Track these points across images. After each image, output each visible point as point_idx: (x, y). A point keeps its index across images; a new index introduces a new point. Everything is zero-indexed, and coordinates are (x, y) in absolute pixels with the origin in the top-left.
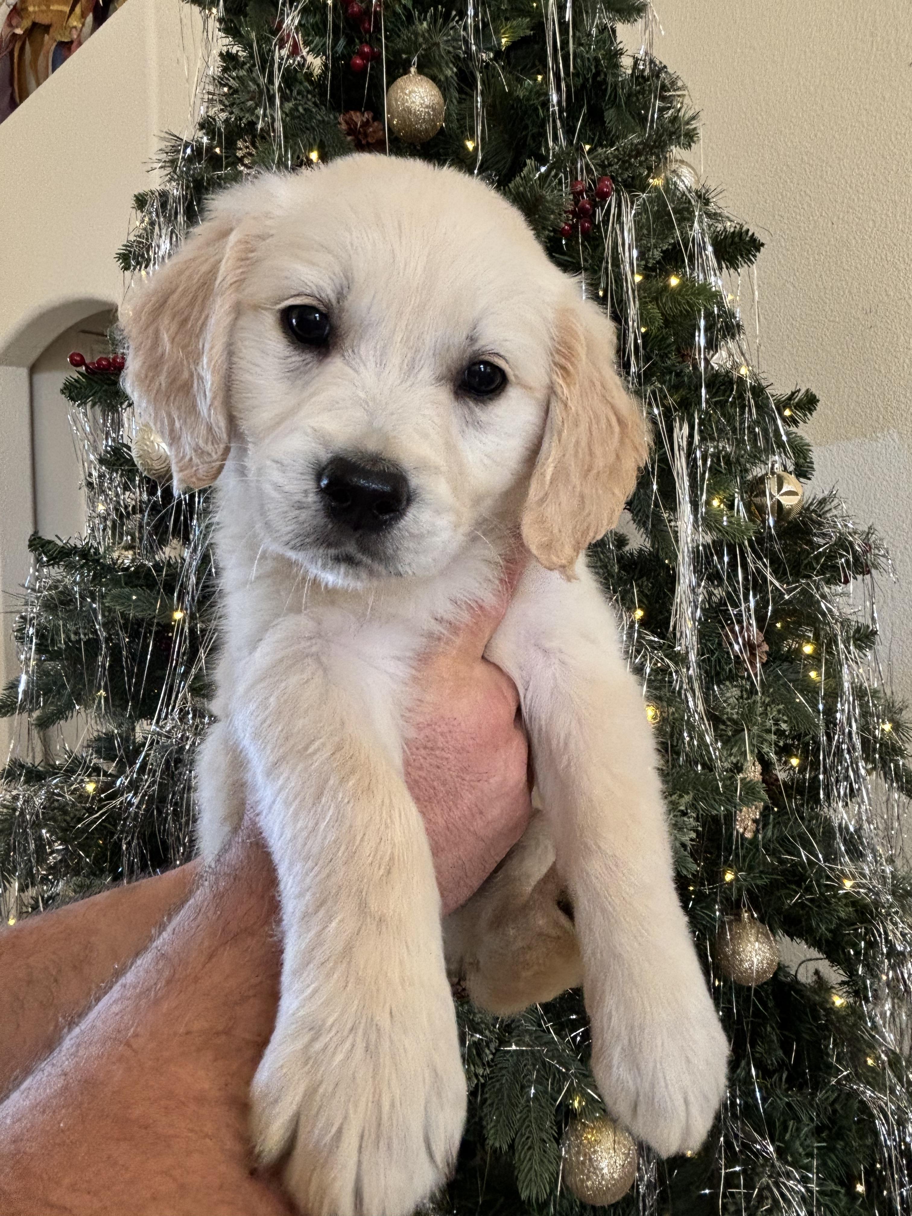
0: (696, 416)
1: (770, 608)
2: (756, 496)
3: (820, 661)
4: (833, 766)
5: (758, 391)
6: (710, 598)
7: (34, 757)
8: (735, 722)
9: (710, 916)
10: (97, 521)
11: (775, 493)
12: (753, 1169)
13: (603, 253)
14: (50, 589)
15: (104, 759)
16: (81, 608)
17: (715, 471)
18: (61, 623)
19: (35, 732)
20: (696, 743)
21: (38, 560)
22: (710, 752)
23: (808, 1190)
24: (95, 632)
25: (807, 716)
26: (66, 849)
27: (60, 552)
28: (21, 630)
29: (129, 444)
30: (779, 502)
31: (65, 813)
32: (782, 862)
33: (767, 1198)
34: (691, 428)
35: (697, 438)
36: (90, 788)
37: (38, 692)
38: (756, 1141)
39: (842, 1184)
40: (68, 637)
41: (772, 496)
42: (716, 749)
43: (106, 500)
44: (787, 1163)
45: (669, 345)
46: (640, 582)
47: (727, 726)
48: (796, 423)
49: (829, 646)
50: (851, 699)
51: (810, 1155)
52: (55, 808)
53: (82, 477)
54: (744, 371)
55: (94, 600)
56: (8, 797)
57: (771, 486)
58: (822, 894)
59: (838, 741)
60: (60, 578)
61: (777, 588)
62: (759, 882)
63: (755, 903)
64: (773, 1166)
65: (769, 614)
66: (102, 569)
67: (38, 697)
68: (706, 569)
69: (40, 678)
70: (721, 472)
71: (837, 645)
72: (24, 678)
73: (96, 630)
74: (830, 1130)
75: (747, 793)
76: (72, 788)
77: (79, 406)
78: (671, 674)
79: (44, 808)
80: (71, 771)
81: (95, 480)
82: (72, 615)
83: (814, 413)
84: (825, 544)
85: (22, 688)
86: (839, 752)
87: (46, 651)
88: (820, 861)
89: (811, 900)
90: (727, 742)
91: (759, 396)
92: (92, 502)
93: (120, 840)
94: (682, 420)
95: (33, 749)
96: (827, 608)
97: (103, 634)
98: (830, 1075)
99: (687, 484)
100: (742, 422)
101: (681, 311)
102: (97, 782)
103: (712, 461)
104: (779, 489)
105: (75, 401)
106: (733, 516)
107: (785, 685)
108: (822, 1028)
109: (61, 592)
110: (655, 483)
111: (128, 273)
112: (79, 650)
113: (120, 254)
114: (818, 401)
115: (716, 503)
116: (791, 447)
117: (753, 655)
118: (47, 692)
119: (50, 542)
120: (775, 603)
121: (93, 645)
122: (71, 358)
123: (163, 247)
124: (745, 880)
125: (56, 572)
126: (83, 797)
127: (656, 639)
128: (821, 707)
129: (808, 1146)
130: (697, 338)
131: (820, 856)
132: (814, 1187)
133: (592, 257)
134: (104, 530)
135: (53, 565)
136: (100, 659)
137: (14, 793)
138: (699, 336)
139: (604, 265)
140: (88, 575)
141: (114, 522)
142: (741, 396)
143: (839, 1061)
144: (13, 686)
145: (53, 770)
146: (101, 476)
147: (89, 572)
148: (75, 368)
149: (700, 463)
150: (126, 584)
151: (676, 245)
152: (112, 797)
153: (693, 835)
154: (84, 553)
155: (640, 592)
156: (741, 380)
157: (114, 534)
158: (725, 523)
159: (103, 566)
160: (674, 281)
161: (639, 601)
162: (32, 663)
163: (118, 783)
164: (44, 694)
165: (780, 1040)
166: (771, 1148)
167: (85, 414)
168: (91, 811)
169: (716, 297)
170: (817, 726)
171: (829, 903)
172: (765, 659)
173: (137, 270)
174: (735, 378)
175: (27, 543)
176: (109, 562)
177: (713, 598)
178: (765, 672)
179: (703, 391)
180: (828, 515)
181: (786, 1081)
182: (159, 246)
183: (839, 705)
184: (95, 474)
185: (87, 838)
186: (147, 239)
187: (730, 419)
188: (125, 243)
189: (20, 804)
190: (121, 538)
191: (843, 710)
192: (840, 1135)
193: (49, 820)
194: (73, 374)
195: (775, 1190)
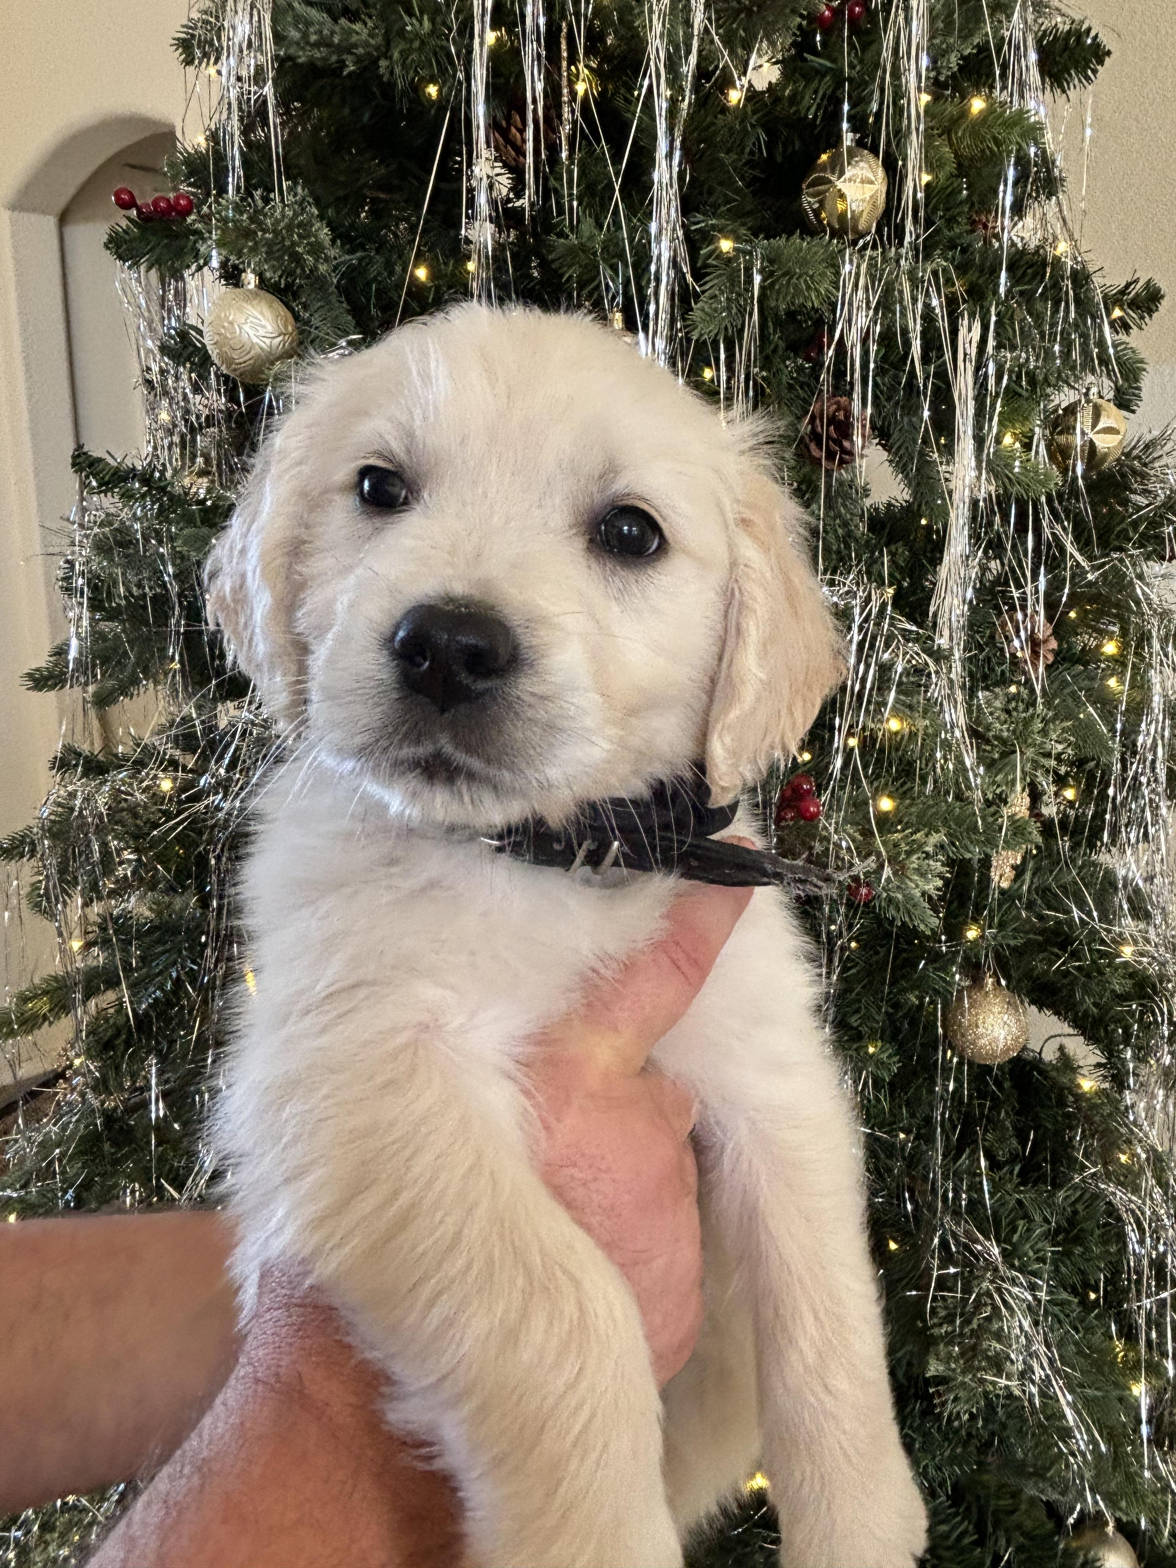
0: (993, 309)
1: (1066, 591)
2: (1061, 433)
3: (1124, 665)
4: (1123, 805)
5: (1081, 278)
6: (983, 574)
7: (92, 744)
8: (1004, 742)
9: (944, 980)
10: (160, 434)
11: (1088, 430)
12: (971, 1272)
13: (879, 54)
14: (102, 525)
15: (183, 750)
16: (145, 551)
17: (1011, 395)
18: (119, 571)
19: (92, 713)
20: (951, 767)
21: (84, 485)
22: (968, 779)
23: (1035, 1297)
24: (164, 585)
25: (1099, 736)
26: (139, 860)
27: (113, 475)
28: (67, 579)
29: (200, 326)
30: (1092, 443)
31: (136, 816)
32: (1041, 918)
33: (986, 1305)
34: (985, 328)
35: (991, 343)
36: (166, 785)
37: (93, 660)
38: (976, 1241)
39: (1074, 1292)
40: (128, 589)
41: (1083, 433)
42: (977, 776)
43: (170, 404)
44: (1012, 1267)
45: (961, 202)
46: (893, 548)
47: (993, 745)
48: (1126, 327)
49: (1140, 646)
50: (1161, 717)
51: (1042, 1260)
52: (123, 810)
53: (139, 373)
54: (1063, 248)
55: (160, 543)
56: (62, 792)
57: (1083, 421)
58: (1093, 962)
59: (1136, 772)
60: (112, 510)
61: (1078, 564)
62: (1012, 943)
63: (1003, 967)
64: (996, 1270)
65: (1064, 599)
66: (170, 500)
67: (94, 666)
68: (986, 533)
69: (95, 642)
70: (1020, 395)
71: (1150, 647)
72: (74, 643)
73: (164, 583)
74: (1067, 1232)
75: (1015, 834)
76: (144, 784)
77: (130, 268)
78: (929, 675)
79: (109, 809)
80: (140, 764)
81: (155, 377)
82: (132, 562)
83: (1155, 315)
84: (1148, 506)
85: (73, 654)
86: (1136, 786)
87: (101, 608)
88: (1092, 918)
89: (1079, 968)
90: (991, 766)
91: (1082, 286)
92: (152, 409)
93: (207, 852)
94: (972, 316)
95: (91, 734)
96: (1144, 593)
97: (174, 589)
98: (1074, 1170)
99: (971, 411)
100: (1053, 325)
101: (983, 151)
102: (175, 779)
103: (1010, 377)
104: (1094, 426)
105: (125, 262)
106: (1028, 460)
107: (1073, 694)
108: (1068, 1116)
109: (116, 529)
110: (926, 407)
111: (190, 69)
112: (145, 607)
113: (178, 39)
114: (1163, 297)
115: (1008, 440)
116: (1118, 364)
117: (1035, 654)
118: (105, 661)
119: (100, 460)
120: (1073, 585)
121: (161, 602)
122: (117, 195)
123: (239, 30)
124: (994, 939)
125: (110, 502)
126: (157, 798)
127: (914, 628)
128: (1119, 726)
129: (1039, 1251)
130: (1001, 195)
131: (1095, 914)
132: (1043, 1295)
133: (861, 62)
134: (170, 448)
135: (105, 492)
136: (173, 621)
137: (70, 788)
138: (1005, 192)
139: (879, 73)
140: (152, 509)
141: (183, 437)
142: (1056, 285)
143: (1086, 1155)
144: (61, 652)
145: (118, 763)
146: (162, 372)
147: (153, 503)
148: (124, 212)
149: (992, 381)
150: (203, 523)
151: (984, 49)
152: (196, 798)
153: (940, 883)
154: (146, 479)
155: (893, 562)
156: (1057, 262)
157: (182, 455)
158: (1017, 470)
159: (172, 497)
160: (977, 105)
161: (890, 575)
162: (85, 623)
163: (202, 782)
164: (102, 664)
165: (1015, 1128)
166: (996, 1251)
167: (138, 280)
168: (169, 816)
169: (1034, 132)
170: (1110, 751)
171: (1101, 973)
172: (1051, 658)
173: (204, 65)
174: (1050, 259)
175: (70, 460)
176: (178, 490)
177: (988, 574)
178: (1048, 677)
179: (1003, 275)
180: (1156, 465)
181: (1018, 1176)
182: (234, 28)
183: (1143, 726)
184: (155, 368)
185: (165, 848)
186: (217, 18)
187: (1038, 318)
188: (185, 22)
189: (78, 802)
190: (193, 462)
191: (1148, 734)
192: (1078, 1240)
193: (116, 823)
194: (122, 220)
195: (996, 1296)
